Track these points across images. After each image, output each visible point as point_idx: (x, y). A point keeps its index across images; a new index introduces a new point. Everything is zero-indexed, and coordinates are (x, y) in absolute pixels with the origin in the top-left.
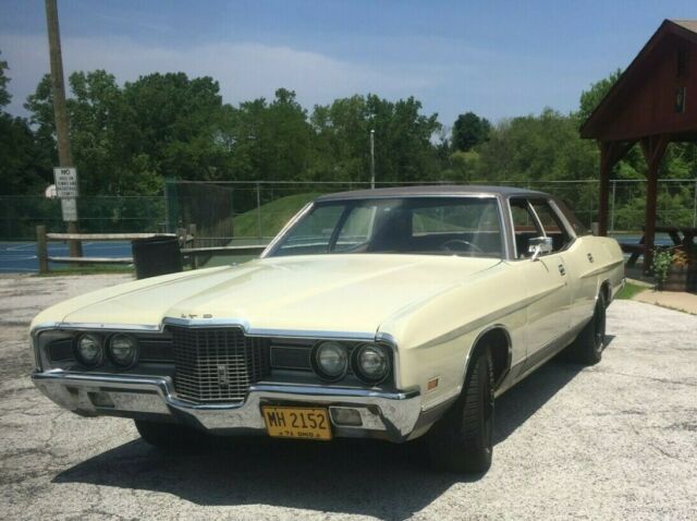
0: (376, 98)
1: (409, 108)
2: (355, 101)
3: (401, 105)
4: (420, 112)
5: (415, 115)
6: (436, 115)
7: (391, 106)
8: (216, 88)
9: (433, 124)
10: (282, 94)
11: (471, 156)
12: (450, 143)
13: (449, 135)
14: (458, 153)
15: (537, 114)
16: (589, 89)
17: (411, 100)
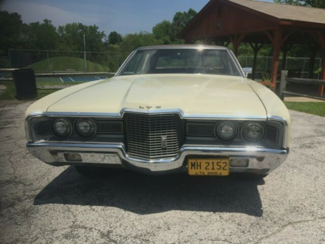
0: (81, 24)
1: (93, 29)
2: (74, 25)
3: (91, 27)
4: (98, 30)
5: (96, 31)
6: (104, 32)
7: (87, 27)
8: (20, 17)
9: (103, 35)
10: (46, 21)
11: (116, 46)
12: (108, 42)
13: (107, 39)
14: (111, 45)
15: (138, 33)
16: (155, 26)
17: (95, 26)
